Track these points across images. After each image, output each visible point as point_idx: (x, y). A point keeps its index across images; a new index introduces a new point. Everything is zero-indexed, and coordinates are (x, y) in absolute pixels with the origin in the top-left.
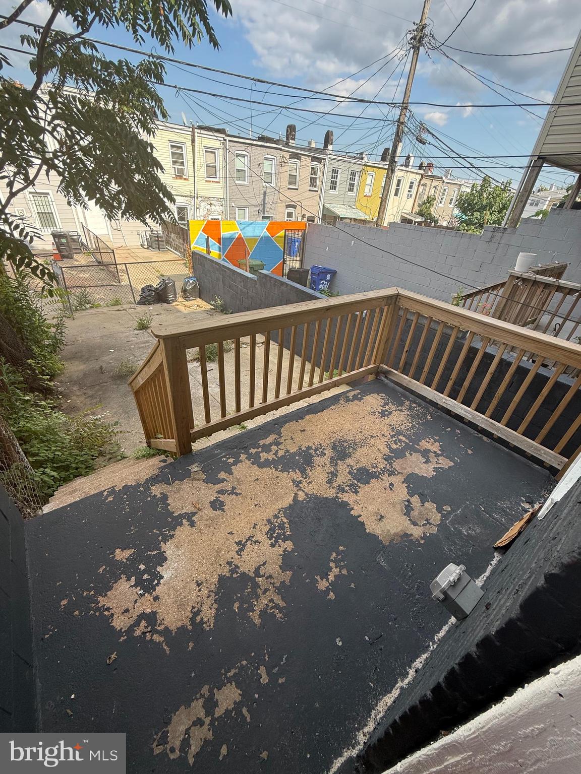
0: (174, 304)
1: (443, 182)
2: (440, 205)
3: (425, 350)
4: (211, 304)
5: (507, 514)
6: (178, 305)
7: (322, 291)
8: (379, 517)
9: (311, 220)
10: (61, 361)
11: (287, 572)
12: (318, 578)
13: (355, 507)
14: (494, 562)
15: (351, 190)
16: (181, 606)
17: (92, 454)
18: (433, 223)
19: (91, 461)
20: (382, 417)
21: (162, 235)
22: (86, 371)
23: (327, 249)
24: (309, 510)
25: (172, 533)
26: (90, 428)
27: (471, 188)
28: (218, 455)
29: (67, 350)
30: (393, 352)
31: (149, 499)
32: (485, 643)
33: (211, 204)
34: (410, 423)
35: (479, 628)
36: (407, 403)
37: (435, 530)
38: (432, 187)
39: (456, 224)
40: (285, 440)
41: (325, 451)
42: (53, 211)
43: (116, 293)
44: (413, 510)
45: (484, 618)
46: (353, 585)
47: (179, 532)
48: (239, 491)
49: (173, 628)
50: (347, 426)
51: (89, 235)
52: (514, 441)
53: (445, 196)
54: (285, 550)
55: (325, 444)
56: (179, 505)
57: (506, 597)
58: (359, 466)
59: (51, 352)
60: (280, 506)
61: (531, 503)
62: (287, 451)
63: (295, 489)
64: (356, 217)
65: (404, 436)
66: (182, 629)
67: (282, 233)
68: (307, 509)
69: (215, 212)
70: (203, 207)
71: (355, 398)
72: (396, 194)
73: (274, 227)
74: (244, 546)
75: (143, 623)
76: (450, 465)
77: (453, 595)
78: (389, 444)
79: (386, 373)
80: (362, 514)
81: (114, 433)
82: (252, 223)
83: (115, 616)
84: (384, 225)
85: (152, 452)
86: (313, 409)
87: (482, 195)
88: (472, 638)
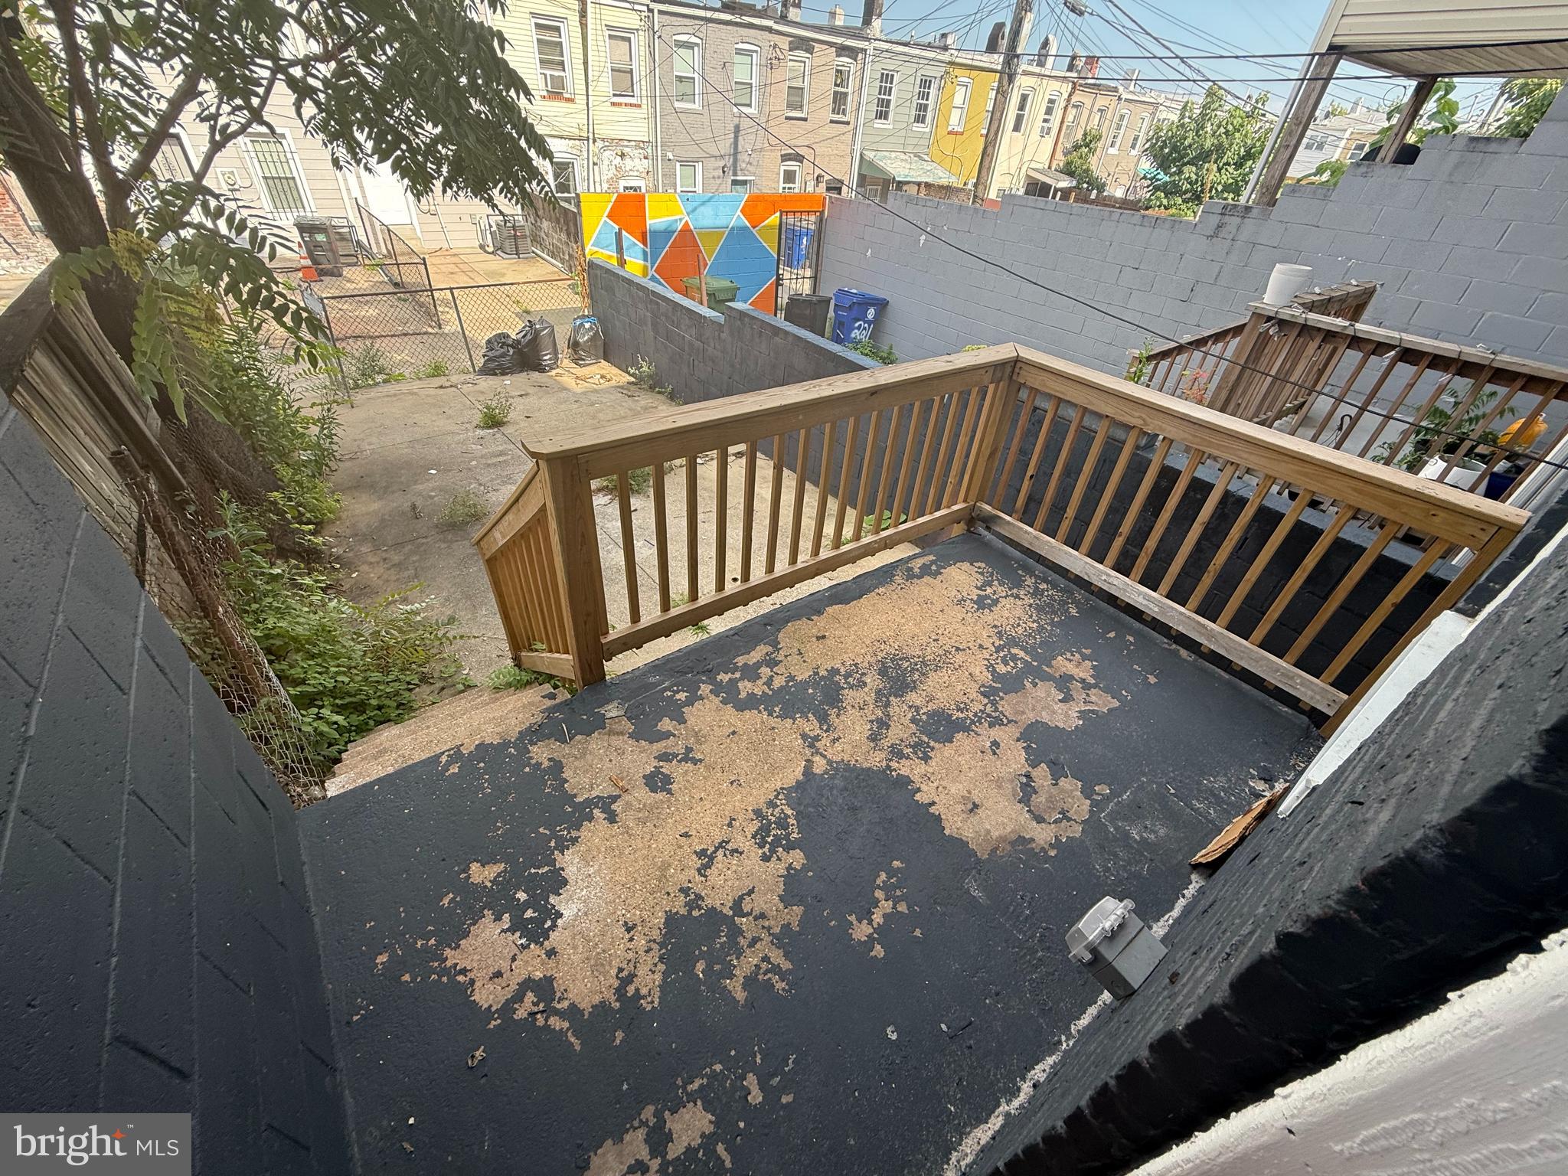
0: (553, 373)
1: (1120, 99)
2: (1112, 151)
3: (1072, 472)
4: (628, 373)
5: (1219, 801)
6: (561, 375)
7: (857, 343)
8: (970, 806)
9: (835, 187)
10: (333, 493)
11: (794, 908)
12: (852, 918)
13: (924, 787)
14: (1190, 891)
15: (920, 119)
16: (598, 967)
17: (408, 679)
18: (1095, 191)
19: (406, 694)
20: (978, 609)
21: (522, 223)
22: (383, 515)
23: (869, 254)
24: (835, 792)
25: (574, 834)
26: (400, 630)
27: (1178, 112)
28: (656, 685)
29: (344, 470)
30: (1004, 478)
31: (527, 769)
32: (1165, 1044)
33: (622, 156)
34: (1033, 622)
35: (1154, 1018)
36: (1030, 581)
37: (1077, 831)
38: (1095, 109)
39: (1144, 194)
40: (786, 656)
41: (864, 679)
42: (295, 174)
43: (435, 351)
44: (1036, 792)
45: (1164, 999)
46: (918, 933)
47: (586, 831)
48: (699, 756)
49: (585, 1005)
50: (910, 628)
51: (372, 225)
52: (1242, 658)
53: (1122, 131)
54: (790, 867)
55: (866, 664)
56: (586, 781)
57: (1207, 964)
58: (931, 707)
59: (314, 476)
60: (779, 785)
61: (1269, 780)
62: (791, 678)
63: (808, 751)
64: (930, 180)
65: (1023, 648)
66: (602, 1007)
67: (774, 219)
68: (832, 789)
69: (631, 173)
70: (606, 162)
71: (925, 571)
72: (1017, 128)
73: (757, 207)
74: (712, 858)
75: (530, 997)
76: (1111, 706)
77: (1109, 954)
78: (992, 665)
79: (989, 521)
80: (936, 800)
81: (448, 639)
82: (711, 198)
83: (478, 984)
84: (990, 197)
85: (525, 677)
86: (842, 595)
87: (1202, 128)
88: (1141, 1035)
